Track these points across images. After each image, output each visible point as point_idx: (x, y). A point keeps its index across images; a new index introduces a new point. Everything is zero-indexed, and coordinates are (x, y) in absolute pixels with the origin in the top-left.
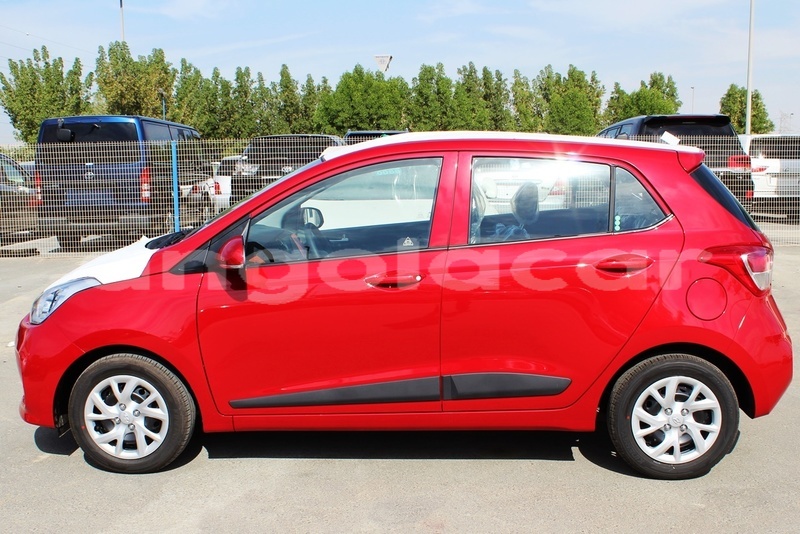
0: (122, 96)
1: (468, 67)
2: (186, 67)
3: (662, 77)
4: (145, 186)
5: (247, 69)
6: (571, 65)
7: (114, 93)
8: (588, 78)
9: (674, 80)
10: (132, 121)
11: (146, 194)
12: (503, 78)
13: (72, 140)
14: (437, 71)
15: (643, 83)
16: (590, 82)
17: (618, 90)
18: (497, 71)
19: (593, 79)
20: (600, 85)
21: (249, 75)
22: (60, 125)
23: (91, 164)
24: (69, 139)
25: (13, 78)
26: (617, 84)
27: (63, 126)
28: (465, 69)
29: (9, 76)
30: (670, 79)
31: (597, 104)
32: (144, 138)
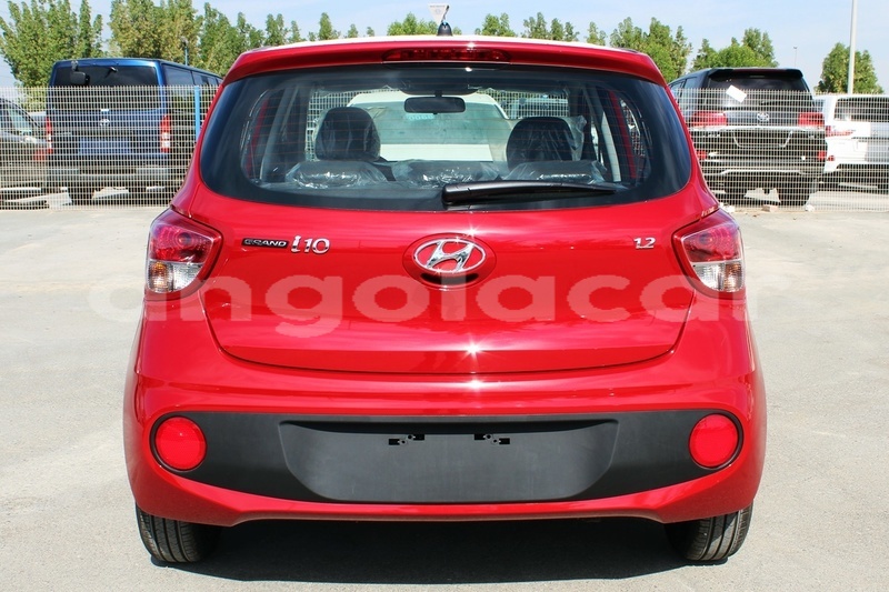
0: (139, 44)
1: (536, 19)
2: (210, 13)
3: (758, 35)
4: (165, 135)
5: (280, 17)
6: (653, 19)
7: (129, 41)
8: (673, 34)
9: (770, 38)
10: (152, 64)
11: (166, 144)
12: (574, 31)
13: (86, 84)
14: (500, 21)
15: (734, 41)
16: (674, 38)
17: (706, 48)
18: (568, 24)
19: (679, 35)
20: (687, 43)
21: (282, 24)
22: (74, 67)
23: (107, 110)
24: (83, 82)
25: (14, 23)
26: (705, 41)
27: (77, 70)
28: (532, 21)
29: (9, 20)
30: (765, 36)
31: (682, 64)
32: (165, 83)
